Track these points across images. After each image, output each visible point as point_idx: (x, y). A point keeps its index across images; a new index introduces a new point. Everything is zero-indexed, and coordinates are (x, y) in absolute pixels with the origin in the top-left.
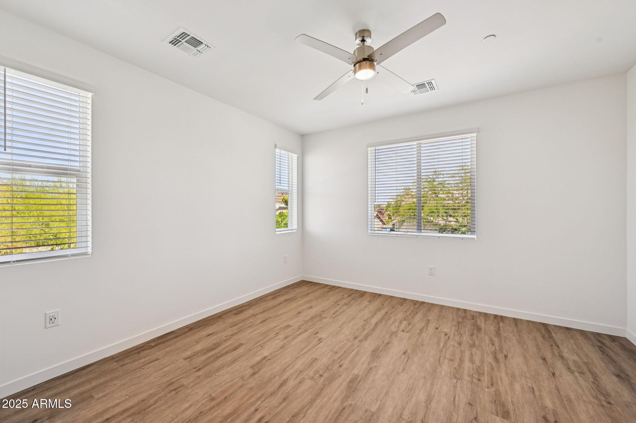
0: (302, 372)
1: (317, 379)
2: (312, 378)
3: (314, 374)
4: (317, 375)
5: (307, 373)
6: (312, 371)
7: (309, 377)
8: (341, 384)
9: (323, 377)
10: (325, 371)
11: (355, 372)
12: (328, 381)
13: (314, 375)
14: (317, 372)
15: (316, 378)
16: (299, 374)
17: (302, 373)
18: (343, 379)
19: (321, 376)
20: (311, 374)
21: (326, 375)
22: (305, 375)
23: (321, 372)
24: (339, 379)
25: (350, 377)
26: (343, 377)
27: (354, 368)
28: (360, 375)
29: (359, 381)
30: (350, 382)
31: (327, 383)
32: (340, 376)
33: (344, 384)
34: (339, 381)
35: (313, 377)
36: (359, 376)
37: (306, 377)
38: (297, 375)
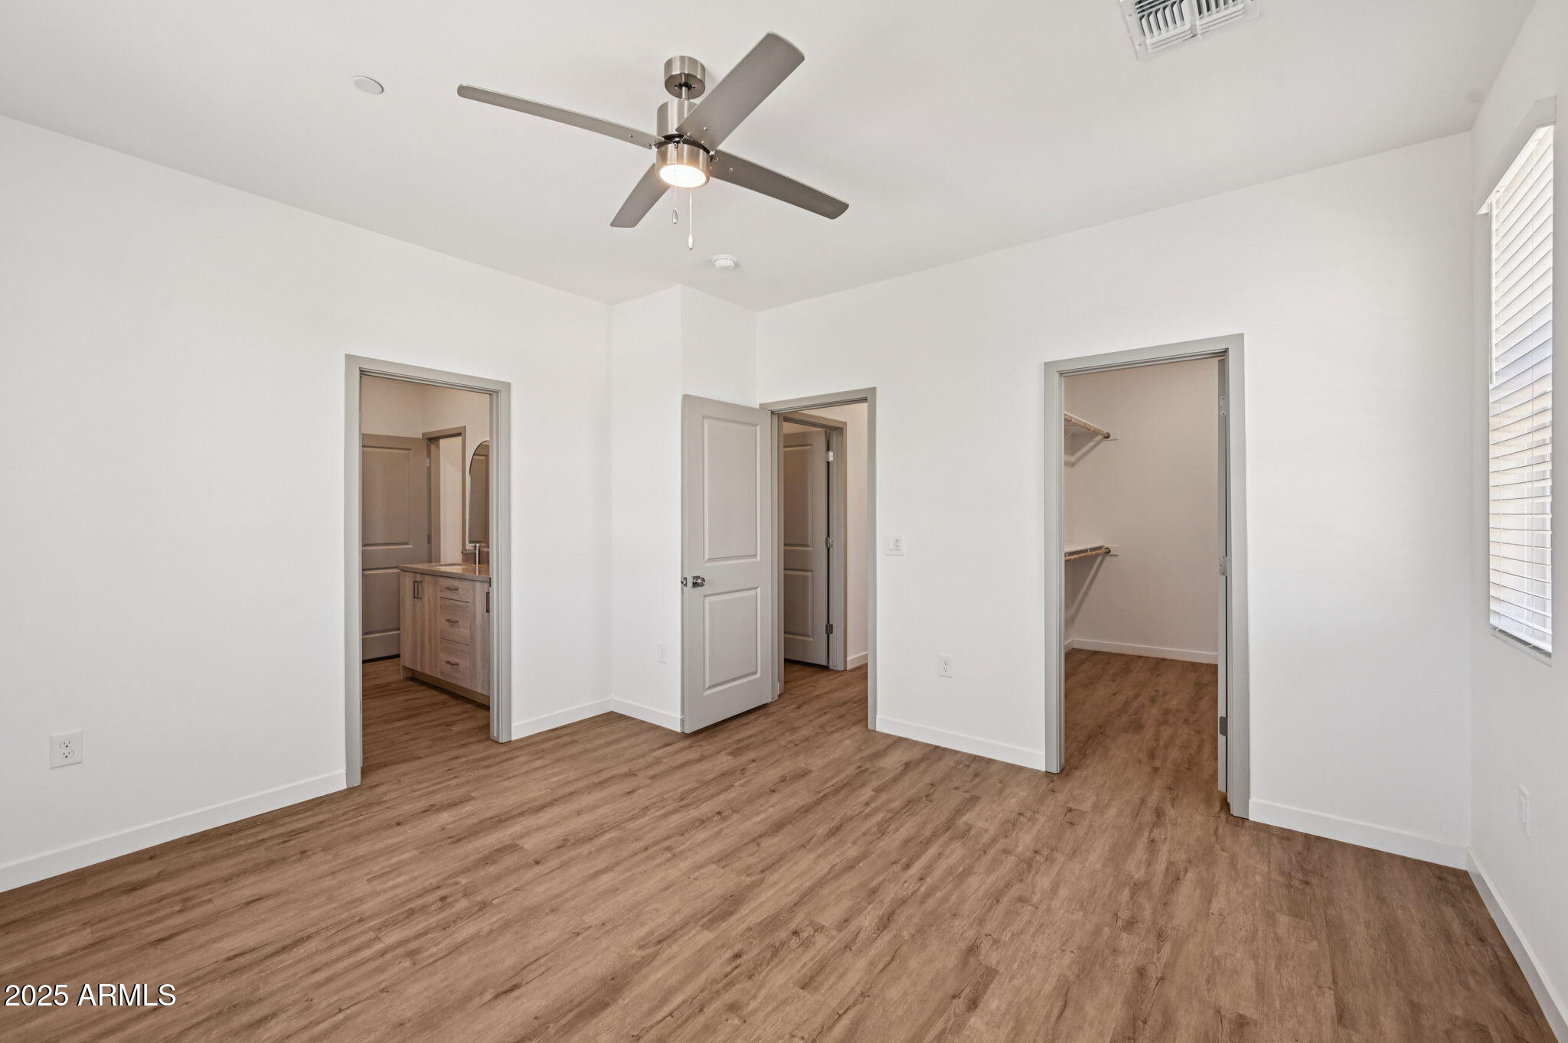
0: (846, 947)
1: (808, 926)
2: (819, 929)
3: (813, 939)
4: (805, 935)
5: (832, 944)
6: (818, 947)
7: (827, 933)
8: (752, 912)
9: (791, 928)
10: (783, 944)
11: (707, 936)
12: (780, 920)
13: (814, 936)
14: (806, 944)
15: (809, 928)
16: (851, 941)
17: (844, 945)
18: (743, 922)
19: (795, 933)
20: (820, 941)
21: (783, 934)
22: (837, 938)
23: (794, 942)
24: (753, 922)
25: (725, 924)
26: (743, 926)
27: (703, 948)
28: (698, 928)
29: (708, 914)
30: (731, 914)
31: (785, 915)
32: (750, 929)
33: (747, 911)
34: (753, 920)
35: (816, 931)
36: (702, 926)
37: (834, 933)
38: (857, 941)
